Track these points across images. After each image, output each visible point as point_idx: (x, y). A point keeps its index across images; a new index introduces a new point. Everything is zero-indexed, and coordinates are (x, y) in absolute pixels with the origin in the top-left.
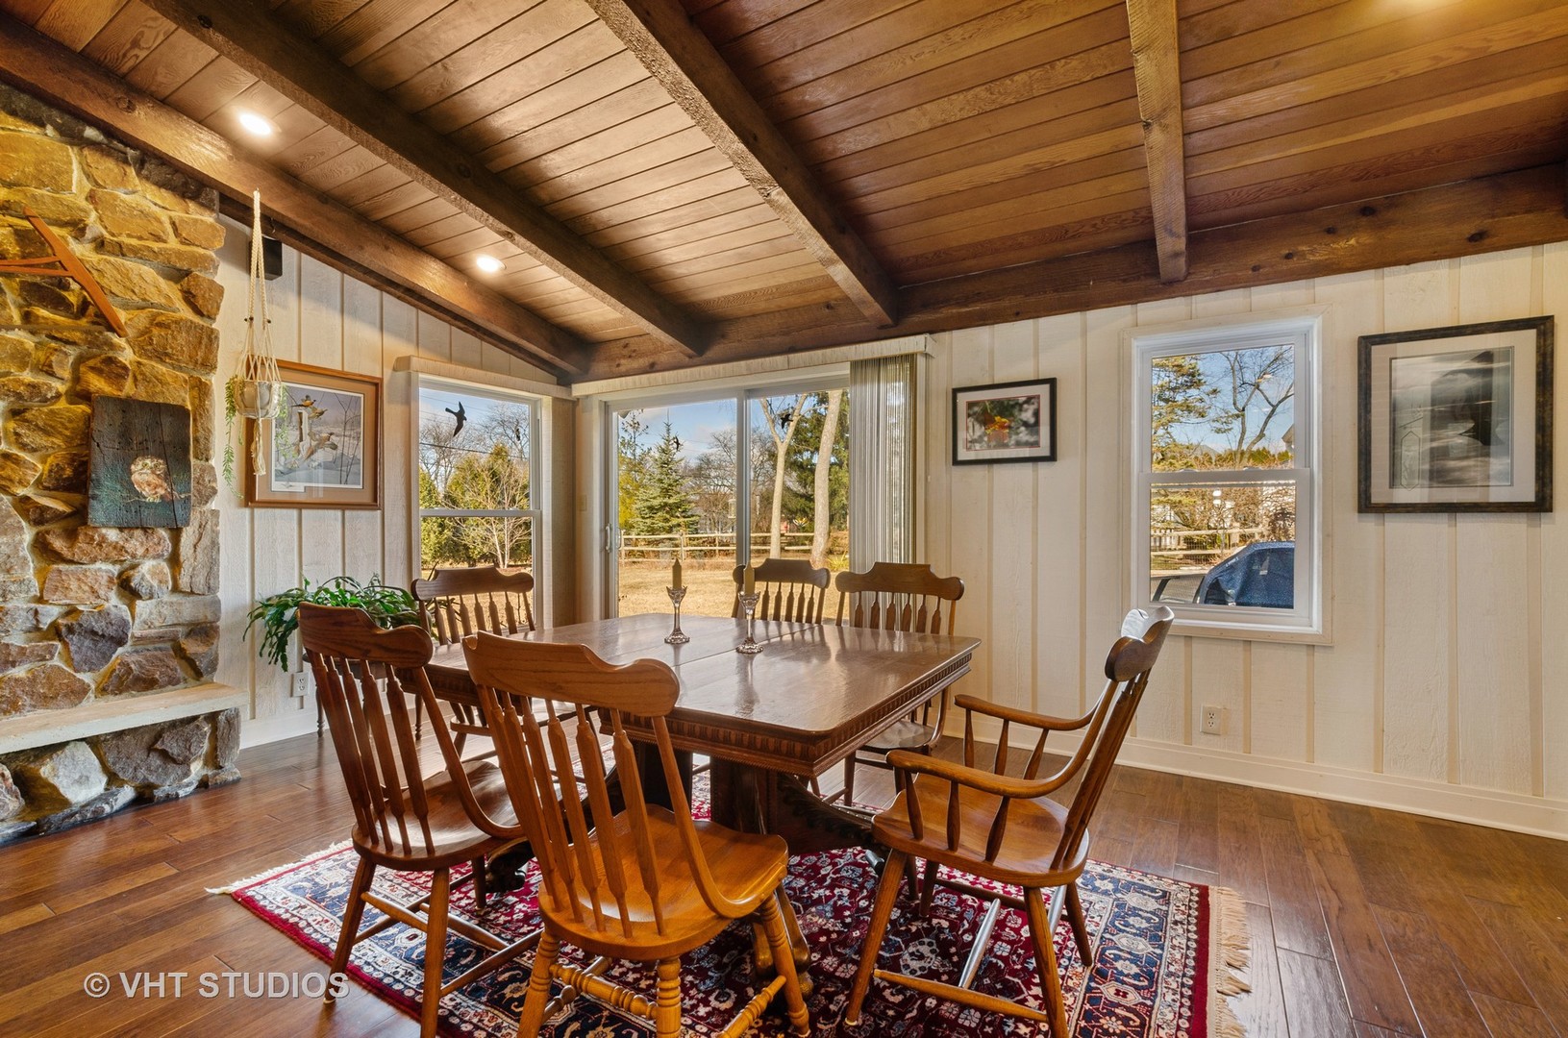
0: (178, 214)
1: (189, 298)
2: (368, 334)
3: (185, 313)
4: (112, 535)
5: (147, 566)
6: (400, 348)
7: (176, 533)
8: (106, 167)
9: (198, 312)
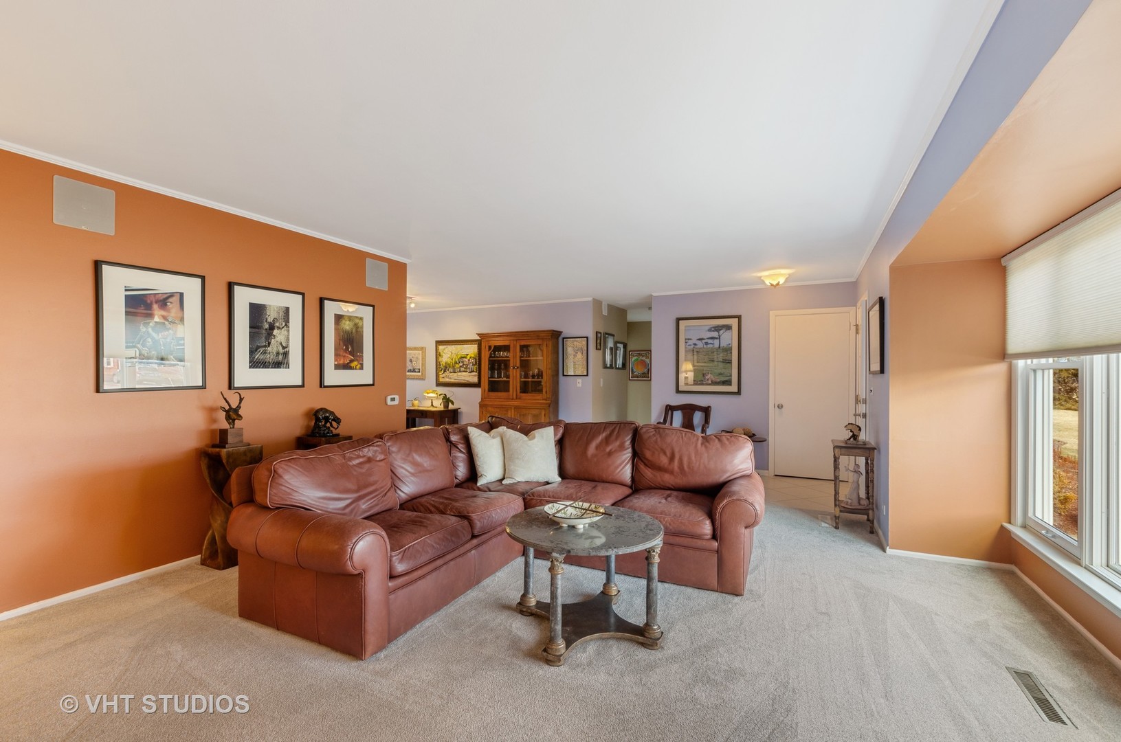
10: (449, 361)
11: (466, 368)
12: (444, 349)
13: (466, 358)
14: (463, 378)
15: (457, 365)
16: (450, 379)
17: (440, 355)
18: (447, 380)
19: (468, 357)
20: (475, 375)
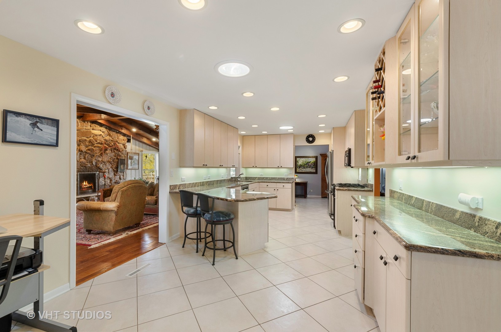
0: (124, 138)
1: (125, 147)
2: (137, 147)
3: (124, 149)
4: (119, 173)
5: (121, 176)
6: (141, 149)
7: (123, 173)
8: (119, 135)
9: (125, 148)
10: (302, 164)
11: (310, 167)
12: (300, 160)
13: (310, 163)
14: (308, 170)
15: (305, 166)
16: (302, 171)
17: (297, 162)
18: (301, 171)
19: (311, 163)
20: (314, 169)
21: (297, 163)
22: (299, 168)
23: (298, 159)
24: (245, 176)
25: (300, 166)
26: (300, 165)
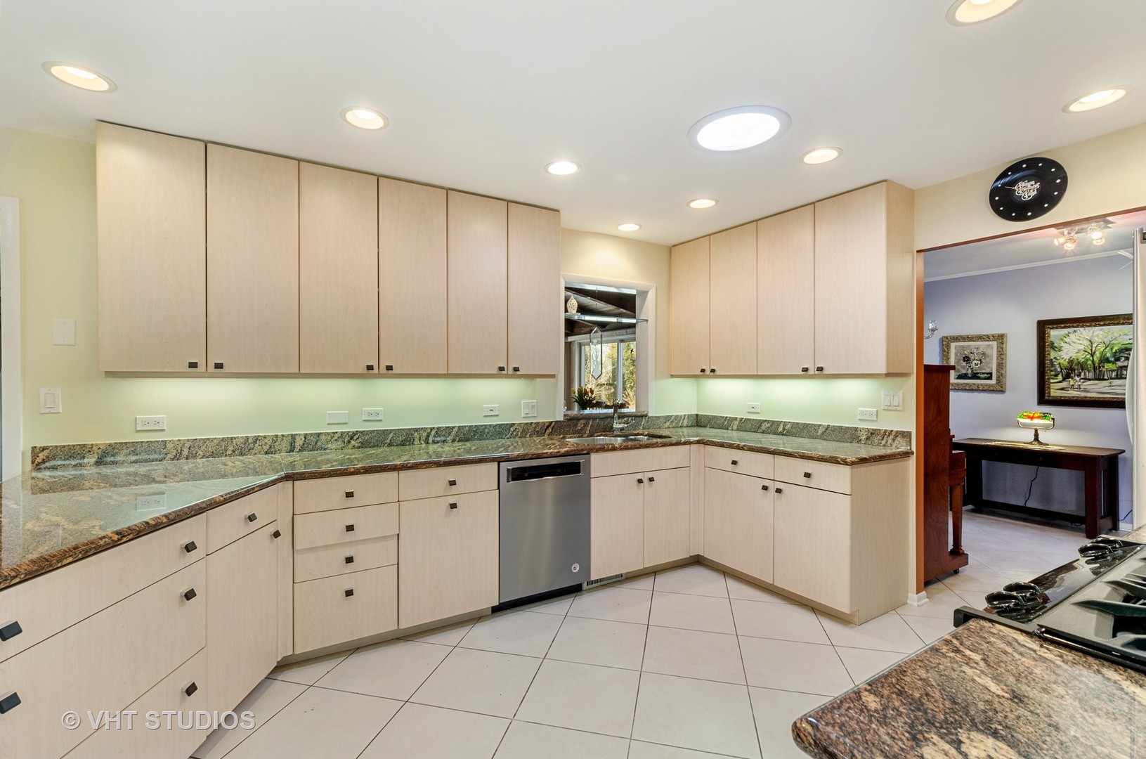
10: (1078, 358)
12: (1068, 335)
16: (1085, 391)
17: (1052, 346)
21: (1053, 354)
22: (1067, 377)
23: (1054, 334)
24: (696, 413)
25: (1071, 370)
26: (1071, 361)
